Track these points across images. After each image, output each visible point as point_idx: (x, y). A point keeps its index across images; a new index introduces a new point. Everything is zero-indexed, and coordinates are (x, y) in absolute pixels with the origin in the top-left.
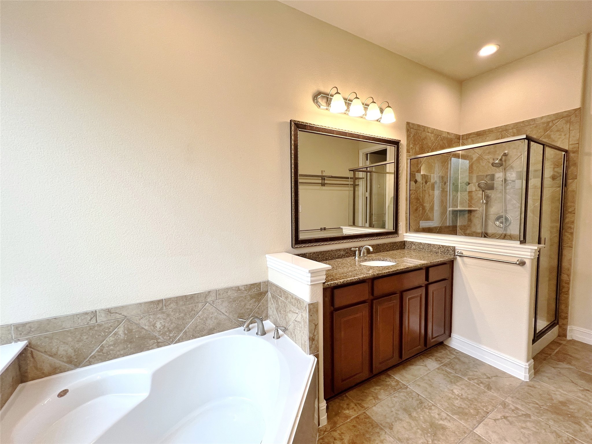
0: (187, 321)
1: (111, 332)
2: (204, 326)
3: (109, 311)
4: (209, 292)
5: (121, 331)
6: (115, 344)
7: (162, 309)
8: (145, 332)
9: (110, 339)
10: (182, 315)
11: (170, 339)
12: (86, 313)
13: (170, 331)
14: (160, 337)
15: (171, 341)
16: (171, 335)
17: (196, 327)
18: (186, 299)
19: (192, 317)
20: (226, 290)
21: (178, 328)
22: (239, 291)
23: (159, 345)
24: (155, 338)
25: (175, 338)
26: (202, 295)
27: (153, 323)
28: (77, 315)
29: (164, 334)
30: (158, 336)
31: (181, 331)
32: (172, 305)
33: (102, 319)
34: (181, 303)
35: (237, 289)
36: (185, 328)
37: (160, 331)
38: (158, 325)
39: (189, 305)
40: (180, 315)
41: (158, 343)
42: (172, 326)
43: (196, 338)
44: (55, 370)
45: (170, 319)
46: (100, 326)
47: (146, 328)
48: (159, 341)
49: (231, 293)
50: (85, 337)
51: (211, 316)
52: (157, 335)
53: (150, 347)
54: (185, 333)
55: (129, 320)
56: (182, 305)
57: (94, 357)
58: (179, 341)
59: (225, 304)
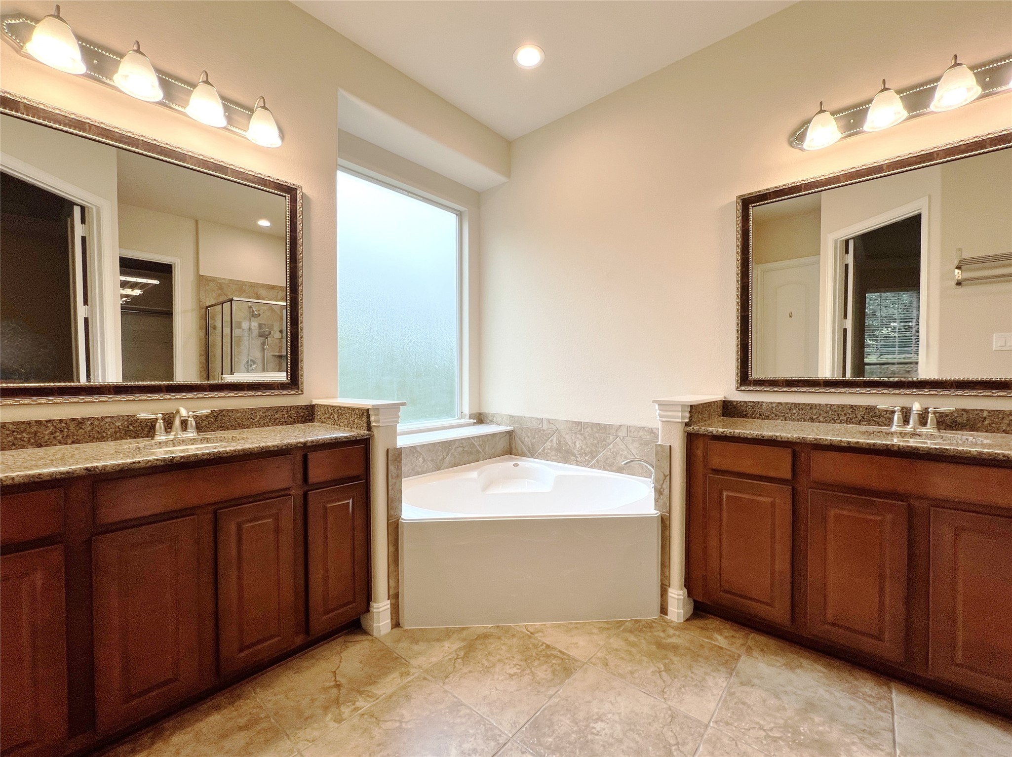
0: (599, 449)
1: (549, 438)
2: (614, 461)
3: (549, 421)
4: (620, 426)
5: (554, 438)
6: (550, 449)
7: (580, 430)
8: (568, 446)
9: (548, 444)
10: (595, 442)
11: (585, 461)
12: (538, 419)
13: (586, 455)
14: (578, 456)
15: (586, 464)
16: (587, 458)
17: (607, 459)
18: (599, 428)
19: (604, 447)
20: (639, 429)
21: (592, 454)
22: (652, 435)
23: (578, 463)
24: (574, 455)
25: (590, 462)
26: (613, 427)
27: (574, 441)
28: (534, 418)
29: (581, 455)
30: (577, 455)
31: (594, 457)
32: (588, 430)
33: (545, 426)
34: (595, 430)
35: (650, 430)
36: (597, 455)
37: (578, 451)
38: (578, 446)
39: (602, 434)
40: (594, 441)
41: (577, 461)
42: (587, 449)
43: (606, 470)
44: (523, 454)
45: (586, 443)
46: (544, 431)
47: (570, 443)
48: (577, 459)
49: (643, 433)
50: (536, 436)
51: (621, 453)
52: (576, 452)
53: (572, 462)
54: (597, 461)
55: (559, 433)
56: (596, 432)
57: (540, 454)
58: (591, 467)
59: (636, 445)
